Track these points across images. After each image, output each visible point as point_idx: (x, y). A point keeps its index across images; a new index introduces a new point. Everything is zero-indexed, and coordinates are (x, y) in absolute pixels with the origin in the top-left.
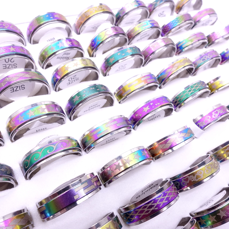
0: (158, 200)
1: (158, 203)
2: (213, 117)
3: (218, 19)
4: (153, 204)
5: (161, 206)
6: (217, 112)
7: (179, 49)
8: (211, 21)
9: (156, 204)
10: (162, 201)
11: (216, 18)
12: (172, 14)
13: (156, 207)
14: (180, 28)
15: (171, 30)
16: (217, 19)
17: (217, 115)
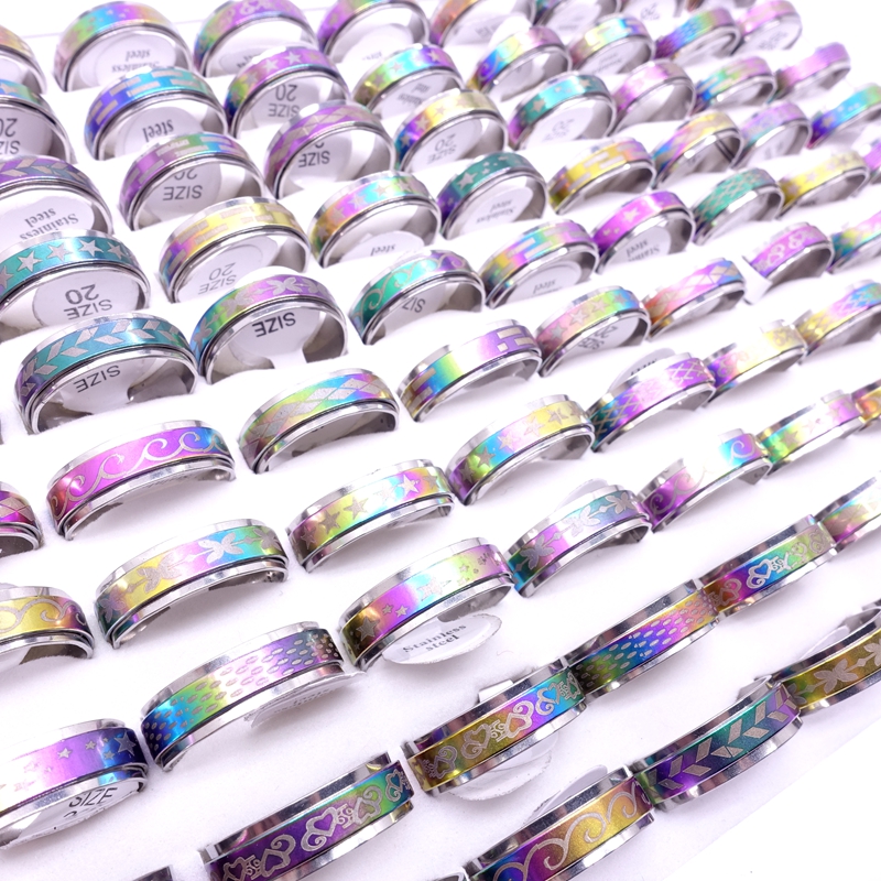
2: (791, 246)
3: (803, 32)
6: (799, 237)
7: (701, 99)
8: (785, 35)
11: (796, 28)
12: (677, 13)
14: (700, 47)
15: (677, 50)
16: (800, 31)
17: (800, 243)
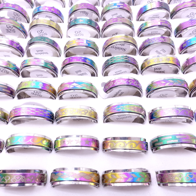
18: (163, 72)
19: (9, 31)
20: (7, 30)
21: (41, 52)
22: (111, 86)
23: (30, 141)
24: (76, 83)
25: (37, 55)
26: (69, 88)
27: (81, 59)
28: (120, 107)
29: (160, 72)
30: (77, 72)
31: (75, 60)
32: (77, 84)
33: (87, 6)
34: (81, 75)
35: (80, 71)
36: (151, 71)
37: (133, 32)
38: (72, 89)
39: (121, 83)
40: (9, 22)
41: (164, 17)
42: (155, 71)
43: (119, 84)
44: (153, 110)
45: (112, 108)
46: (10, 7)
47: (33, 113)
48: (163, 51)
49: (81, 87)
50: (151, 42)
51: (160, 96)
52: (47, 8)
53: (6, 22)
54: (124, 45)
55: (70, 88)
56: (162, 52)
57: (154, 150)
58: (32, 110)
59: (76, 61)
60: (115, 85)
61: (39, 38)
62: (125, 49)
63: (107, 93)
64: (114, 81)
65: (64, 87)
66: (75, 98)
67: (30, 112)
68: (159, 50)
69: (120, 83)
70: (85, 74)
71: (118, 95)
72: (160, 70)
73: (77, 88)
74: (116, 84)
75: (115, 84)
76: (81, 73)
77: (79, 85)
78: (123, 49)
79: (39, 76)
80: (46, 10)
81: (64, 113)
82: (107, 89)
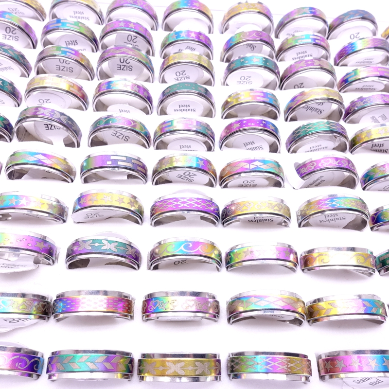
0: (180, 200)
1: (179, 203)
4: (173, 202)
5: (179, 207)
9: (176, 203)
10: (184, 204)
13: (174, 206)
18: (385, 151)
19: (122, 67)
20: (119, 66)
21: (185, 108)
22: (312, 169)
23: (198, 250)
24: (259, 161)
25: (176, 112)
26: (247, 169)
27: (262, 123)
28: (335, 201)
29: (380, 151)
30: (246, 145)
31: (252, 124)
32: (262, 164)
33: (261, 36)
34: (252, 149)
35: (252, 143)
36: (366, 149)
37: (335, 81)
38: (254, 172)
39: (331, 164)
40: (133, 54)
41: (379, 63)
42: (372, 149)
43: (327, 165)
44: (377, 210)
45: (321, 202)
46: (131, 28)
47: (199, 206)
48: (383, 118)
49: (268, 167)
50: (368, 101)
51: (384, 188)
52: (193, 35)
53: (129, 54)
54: (323, 104)
55: (250, 169)
56: (380, 119)
57: (383, 271)
58: (197, 202)
59: (254, 126)
60: (320, 167)
61: (187, 85)
62: (322, 111)
63: (304, 180)
64: (318, 161)
65: (239, 168)
66: (246, 186)
67: (194, 205)
68: (377, 116)
69: (329, 165)
70: (260, 148)
71: (315, 184)
72: (381, 148)
73: (262, 169)
74: (322, 165)
75: (320, 165)
76: (254, 146)
77: (265, 166)
78: (318, 111)
79: (184, 149)
80: (193, 37)
81: (245, 208)
82: (305, 173)
